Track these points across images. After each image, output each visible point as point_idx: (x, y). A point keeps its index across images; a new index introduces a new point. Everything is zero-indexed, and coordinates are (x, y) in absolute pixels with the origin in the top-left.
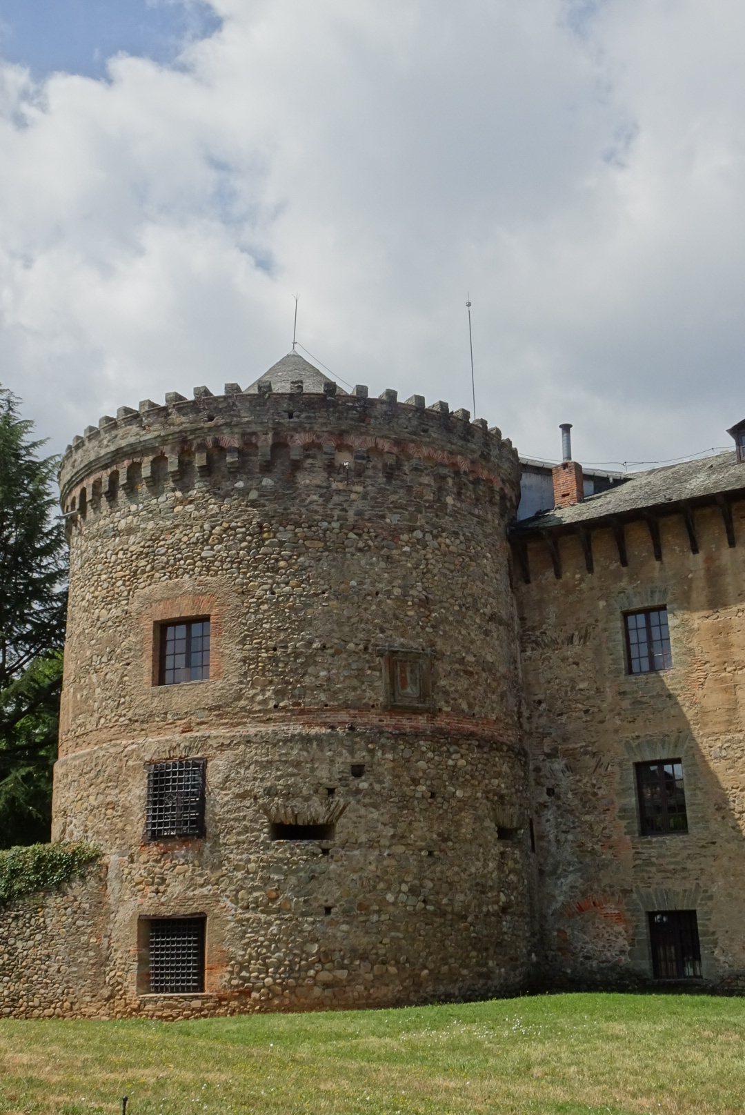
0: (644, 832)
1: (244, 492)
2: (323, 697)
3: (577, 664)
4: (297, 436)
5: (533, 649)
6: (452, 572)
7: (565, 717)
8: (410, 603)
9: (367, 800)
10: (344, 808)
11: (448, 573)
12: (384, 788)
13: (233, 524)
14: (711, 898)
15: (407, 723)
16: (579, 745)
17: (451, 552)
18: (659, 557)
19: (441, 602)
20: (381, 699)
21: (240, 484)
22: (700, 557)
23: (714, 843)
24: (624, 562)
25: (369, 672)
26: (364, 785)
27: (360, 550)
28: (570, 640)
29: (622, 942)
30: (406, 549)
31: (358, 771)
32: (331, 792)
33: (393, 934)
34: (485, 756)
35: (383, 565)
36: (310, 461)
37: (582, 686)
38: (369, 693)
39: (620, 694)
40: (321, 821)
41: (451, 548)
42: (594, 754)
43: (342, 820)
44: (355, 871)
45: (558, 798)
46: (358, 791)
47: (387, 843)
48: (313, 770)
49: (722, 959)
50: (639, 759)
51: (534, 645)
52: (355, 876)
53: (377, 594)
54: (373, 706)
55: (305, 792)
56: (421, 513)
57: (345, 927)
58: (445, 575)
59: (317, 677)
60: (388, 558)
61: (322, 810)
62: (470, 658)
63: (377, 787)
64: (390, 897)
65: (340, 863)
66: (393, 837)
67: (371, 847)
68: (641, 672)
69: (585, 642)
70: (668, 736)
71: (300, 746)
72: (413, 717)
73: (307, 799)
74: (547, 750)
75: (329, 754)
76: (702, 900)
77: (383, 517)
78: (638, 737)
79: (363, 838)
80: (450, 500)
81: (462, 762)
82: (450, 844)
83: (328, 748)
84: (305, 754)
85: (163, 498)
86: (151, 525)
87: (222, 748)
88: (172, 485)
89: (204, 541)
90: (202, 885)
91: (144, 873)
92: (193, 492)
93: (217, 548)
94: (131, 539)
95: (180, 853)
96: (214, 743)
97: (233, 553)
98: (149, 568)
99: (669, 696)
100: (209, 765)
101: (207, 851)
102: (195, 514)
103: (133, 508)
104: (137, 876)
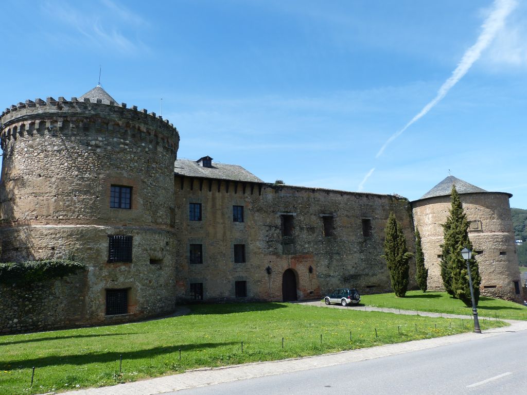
0: (191, 263)
1: (144, 147)
2: (161, 220)
9: (168, 253)
10: (165, 255)
12: (171, 249)
13: (141, 158)
14: (207, 280)
18: (201, 190)
20: (170, 222)
21: (143, 144)
22: (211, 193)
23: (209, 266)
24: (192, 189)
25: (168, 214)
26: (168, 248)
29: (183, 292)
31: (167, 244)
32: (163, 250)
38: (168, 220)
40: (161, 259)
43: (164, 259)
44: (166, 274)
46: (167, 250)
48: (160, 243)
49: (208, 295)
50: (191, 243)
52: (166, 276)
54: (169, 224)
55: (158, 250)
57: (164, 291)
59: (160, 213)
61: (161, 255)
64: (170, 282)
65: (163, 272)
68: (193, 220)
69: (178, 209)
70: (199, 238)
72: (172, 228)
73: (158, 252)
75: (163, 238)
76: (205, 280)
78: (192, 237)
79: (167, 264)
83: (163, 236)
84: (158, 237)
85: (115, 140)
86: (109, 148)
87: (138, 233)
88: (119, 136)
89: (131, 160)
90: (130, 278)
91: (107, 274)
92: (128, 142)
93: (135, 164)
94: (98, 150)
95: (123, 268)
96: (135, 231)
97: (140, 167)
98: (108, 164)
99: (201, 228)
100: (134, 238)
101: (132, 267)
102: (128, 150)
103: (100, 139)
104: (104, 275)
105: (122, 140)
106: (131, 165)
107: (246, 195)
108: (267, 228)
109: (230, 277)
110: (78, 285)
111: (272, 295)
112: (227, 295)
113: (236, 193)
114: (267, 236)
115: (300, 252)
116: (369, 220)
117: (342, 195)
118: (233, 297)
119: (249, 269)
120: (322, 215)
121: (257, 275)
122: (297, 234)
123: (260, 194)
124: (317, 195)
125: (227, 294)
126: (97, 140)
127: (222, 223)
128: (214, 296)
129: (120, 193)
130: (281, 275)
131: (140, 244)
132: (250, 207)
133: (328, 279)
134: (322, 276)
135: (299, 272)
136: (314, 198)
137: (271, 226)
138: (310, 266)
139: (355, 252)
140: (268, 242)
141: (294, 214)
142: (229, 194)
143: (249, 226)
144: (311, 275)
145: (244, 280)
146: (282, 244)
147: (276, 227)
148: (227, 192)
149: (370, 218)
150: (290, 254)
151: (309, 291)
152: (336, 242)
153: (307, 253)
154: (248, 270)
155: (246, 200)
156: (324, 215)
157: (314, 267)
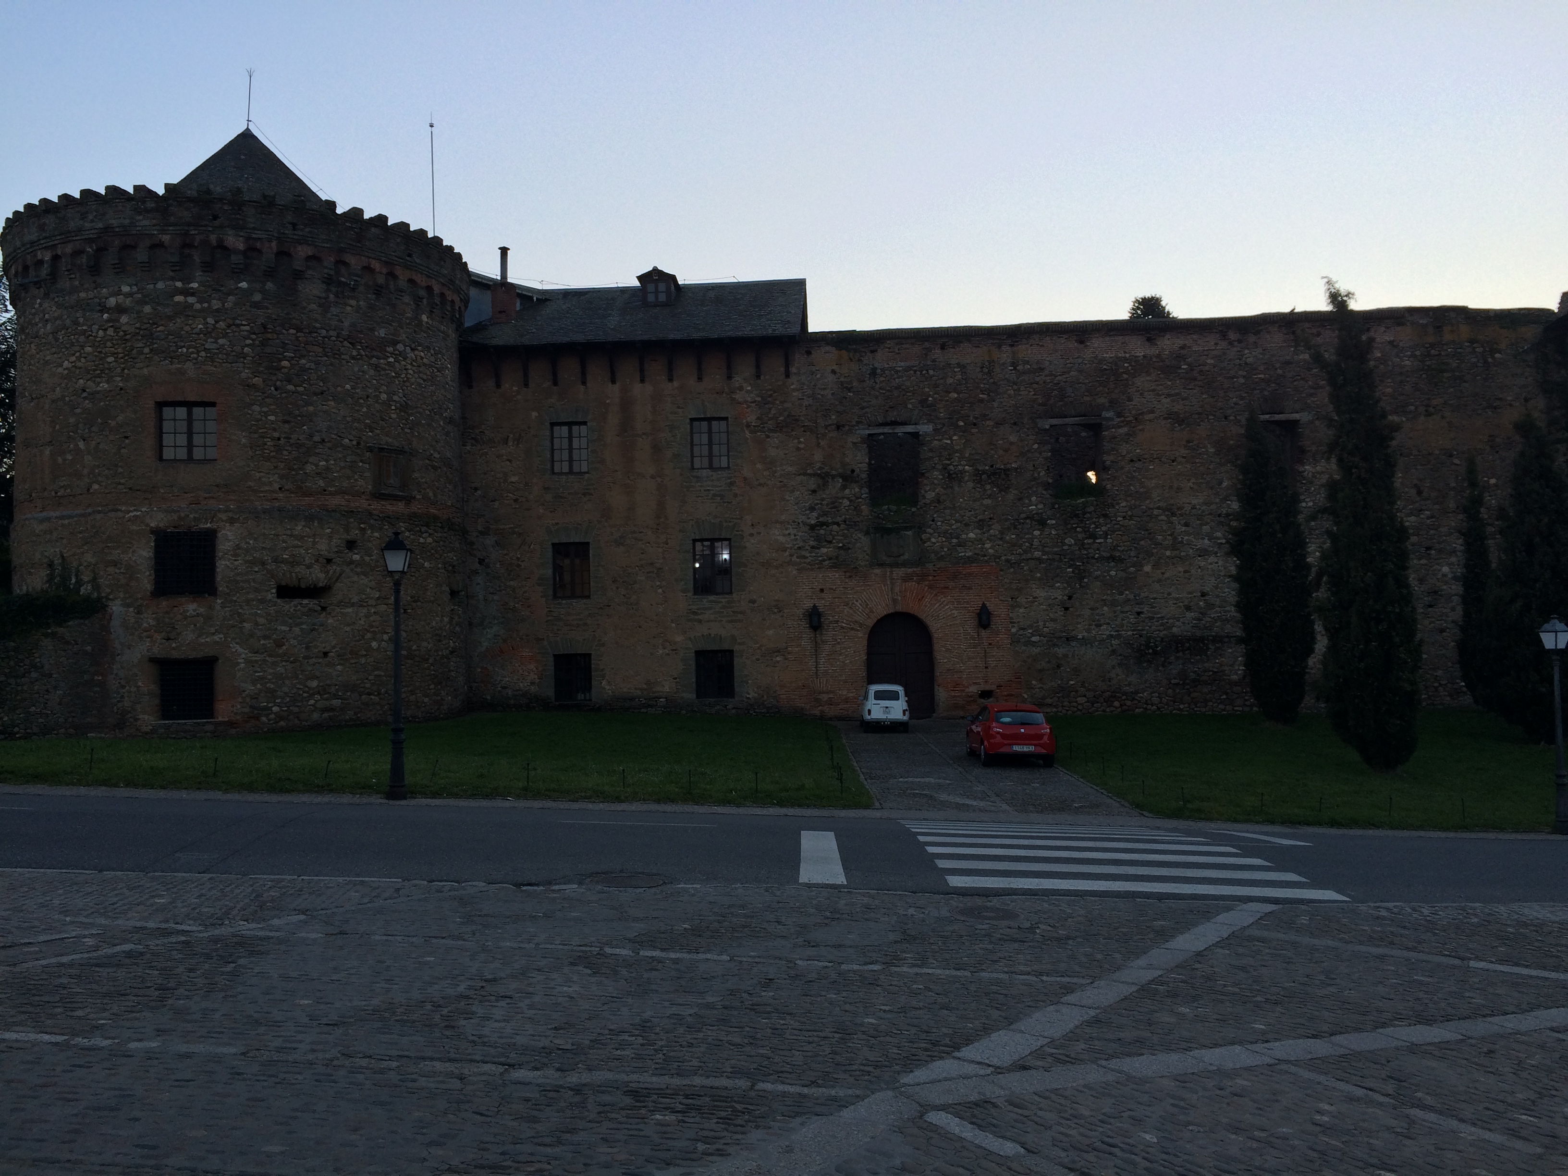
0: (555, 597)
1: (248, 293)
2: (321, 483)
3: (510, 461)
4: (300, 248)
5: (472, 445)
6: (424, 380)
7: (497, 503)
8: (393, 408)
9: (359, 570)
10: (340, 575)
11: (422, 382)
12: (372, 560)
13: (238, 322)
14: (603, 645)
15: (391, 508)
16: (508, 526)
17: (425, 365)
18: (584, 383)
19: (417, 407)
20: (370, 487)
21: (244, 285)
22: (616, 387)
23: (609, 606)
24: (555, 383)
25: (361, 464)
26: (356, 557)
27: (353, 358)
28: (506, 441)
29: (533, 676)
30: (392, 360)
31: (351, 545)
32: (329, 561)
33: (376, 673)
34: (445, 534)
35: (372, 372)
36: (310, 272)
37: (514, 479)
38: (361, 482)
39: (545, 488)
40: (321, 585)
41: (425, 360)
42: (520, 534)
43: (338, 585)
44: (348, 625)
45: (488, 566)
46: (352, 562)
47: (374, 603)
48: (314, 543)
49: (608, 687)
50: (556, 541)
51: (473, 442)
52: (348, 629)
53: (368, 397)
54: (364, 493)
55: (307, 561)
56: (403, 329)
57: (339, 668)
58: (420, 385)
59: (317, 465)
60: (376, 367)
61: (322, 576)
62: (437, 455)
63: (367, 559)
64: (374, 644)
65: (335, 618)
66: (378, 598)
67: (361, 606)
68: (561, 474)
69: (518, 444)
70: (580, 525)
71: (303, 523)
72: (395, 502)
73: (309, 567)
74: (480, 528)
75: (328, 531)
76: (596, 646)
77: (372, 330)
78: (557, 524)
79: (355, 599)
80: (424, 318)
81: (430, 540)
82: (419, 603)
83: (327, 526)
84: (307, 529)
85: (160, 285)
86: (147, 309)
87: (232, 521)
88: (171, 274)
89: (207, 333)
90: (213, 634)
91: (152, 622)
92: (195, 285)
93: (221, 341)
94: (124, 319)
95: (191, 607)
96: (224, 516)
97: (238, 348)
98: (147, 350)
99: (584, 494)
100: (219, 535)
101: (218, 607)
102: (198, 306)
103: (126, 289)
104: (145, 625)
105: (179, 284)
106: (207, 346)
107: (738, 380)
108: (812, 483)
109: (679, 638)
110: (89, 648)
111: (825, 697)
112: (667, 689)
113: (700, 379)
114: (812, 509)
115: (941, 559)
116: (1296, 423)
117: (1149, 340)
118: (690, 695)
119: (741, 613)
120: (1046, 424)
121: (770, 632)
122: (931, 495)
123: (787, 375)
124: (1027, 351)
125: (666, 687)
126: (119, 293)
127: (653, 477)
128: (625, 690)
129: (190, 420)
130: (862, 636)
131: (238, 547)
132: (752, 418)
133: (1060, 651)
134: (1034, 639)
135: (934, 626)
136: (1014, 365)
137: (827, 474)
138: (984, 604)
139: (1203, 553)
140: (812, 527)
141: (925, 428)
142: (676, 384)
143: (745, 479)
144: (983, 633)
145: (726, 646)
146: (867, 533)
147: (849, 478)
148: (671, 380)
149: (1296, 416)
150: (897, 565)
151: (973, 689)
152: (1105, 516)
153: (970, 560)
154: (740, 616)
155: (738, 396)
156: (1055, 421)
157: (999, 609)
